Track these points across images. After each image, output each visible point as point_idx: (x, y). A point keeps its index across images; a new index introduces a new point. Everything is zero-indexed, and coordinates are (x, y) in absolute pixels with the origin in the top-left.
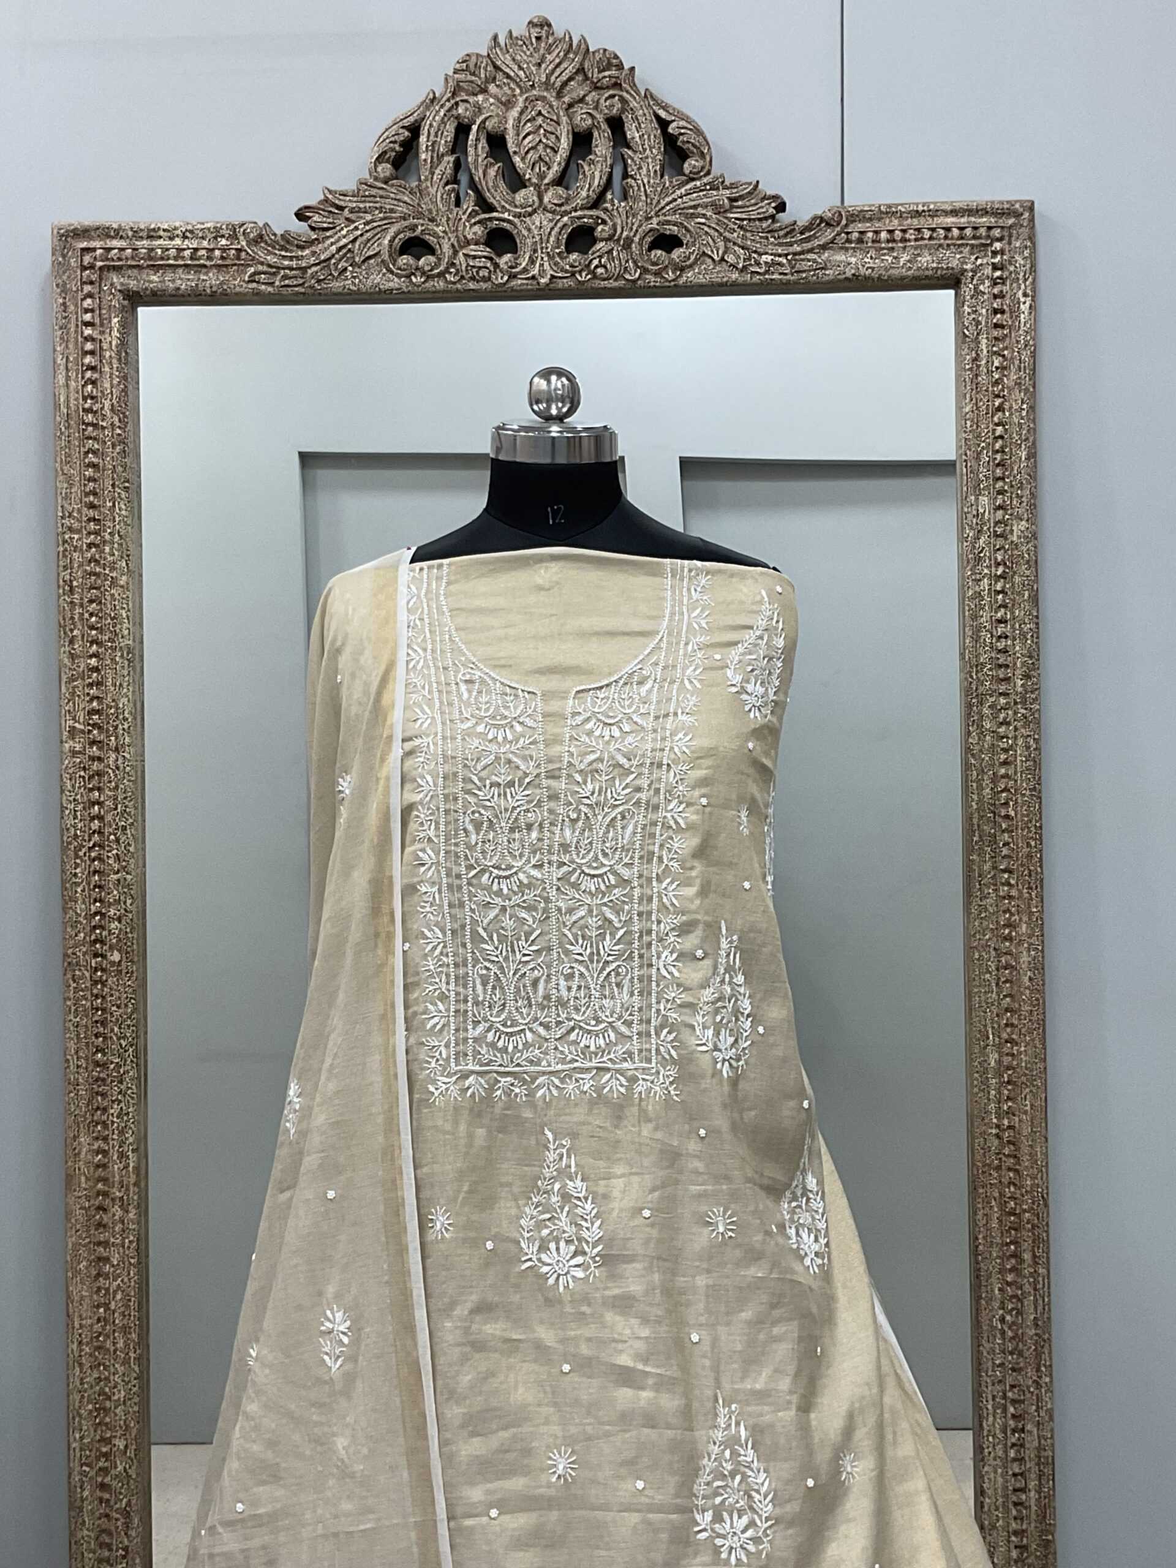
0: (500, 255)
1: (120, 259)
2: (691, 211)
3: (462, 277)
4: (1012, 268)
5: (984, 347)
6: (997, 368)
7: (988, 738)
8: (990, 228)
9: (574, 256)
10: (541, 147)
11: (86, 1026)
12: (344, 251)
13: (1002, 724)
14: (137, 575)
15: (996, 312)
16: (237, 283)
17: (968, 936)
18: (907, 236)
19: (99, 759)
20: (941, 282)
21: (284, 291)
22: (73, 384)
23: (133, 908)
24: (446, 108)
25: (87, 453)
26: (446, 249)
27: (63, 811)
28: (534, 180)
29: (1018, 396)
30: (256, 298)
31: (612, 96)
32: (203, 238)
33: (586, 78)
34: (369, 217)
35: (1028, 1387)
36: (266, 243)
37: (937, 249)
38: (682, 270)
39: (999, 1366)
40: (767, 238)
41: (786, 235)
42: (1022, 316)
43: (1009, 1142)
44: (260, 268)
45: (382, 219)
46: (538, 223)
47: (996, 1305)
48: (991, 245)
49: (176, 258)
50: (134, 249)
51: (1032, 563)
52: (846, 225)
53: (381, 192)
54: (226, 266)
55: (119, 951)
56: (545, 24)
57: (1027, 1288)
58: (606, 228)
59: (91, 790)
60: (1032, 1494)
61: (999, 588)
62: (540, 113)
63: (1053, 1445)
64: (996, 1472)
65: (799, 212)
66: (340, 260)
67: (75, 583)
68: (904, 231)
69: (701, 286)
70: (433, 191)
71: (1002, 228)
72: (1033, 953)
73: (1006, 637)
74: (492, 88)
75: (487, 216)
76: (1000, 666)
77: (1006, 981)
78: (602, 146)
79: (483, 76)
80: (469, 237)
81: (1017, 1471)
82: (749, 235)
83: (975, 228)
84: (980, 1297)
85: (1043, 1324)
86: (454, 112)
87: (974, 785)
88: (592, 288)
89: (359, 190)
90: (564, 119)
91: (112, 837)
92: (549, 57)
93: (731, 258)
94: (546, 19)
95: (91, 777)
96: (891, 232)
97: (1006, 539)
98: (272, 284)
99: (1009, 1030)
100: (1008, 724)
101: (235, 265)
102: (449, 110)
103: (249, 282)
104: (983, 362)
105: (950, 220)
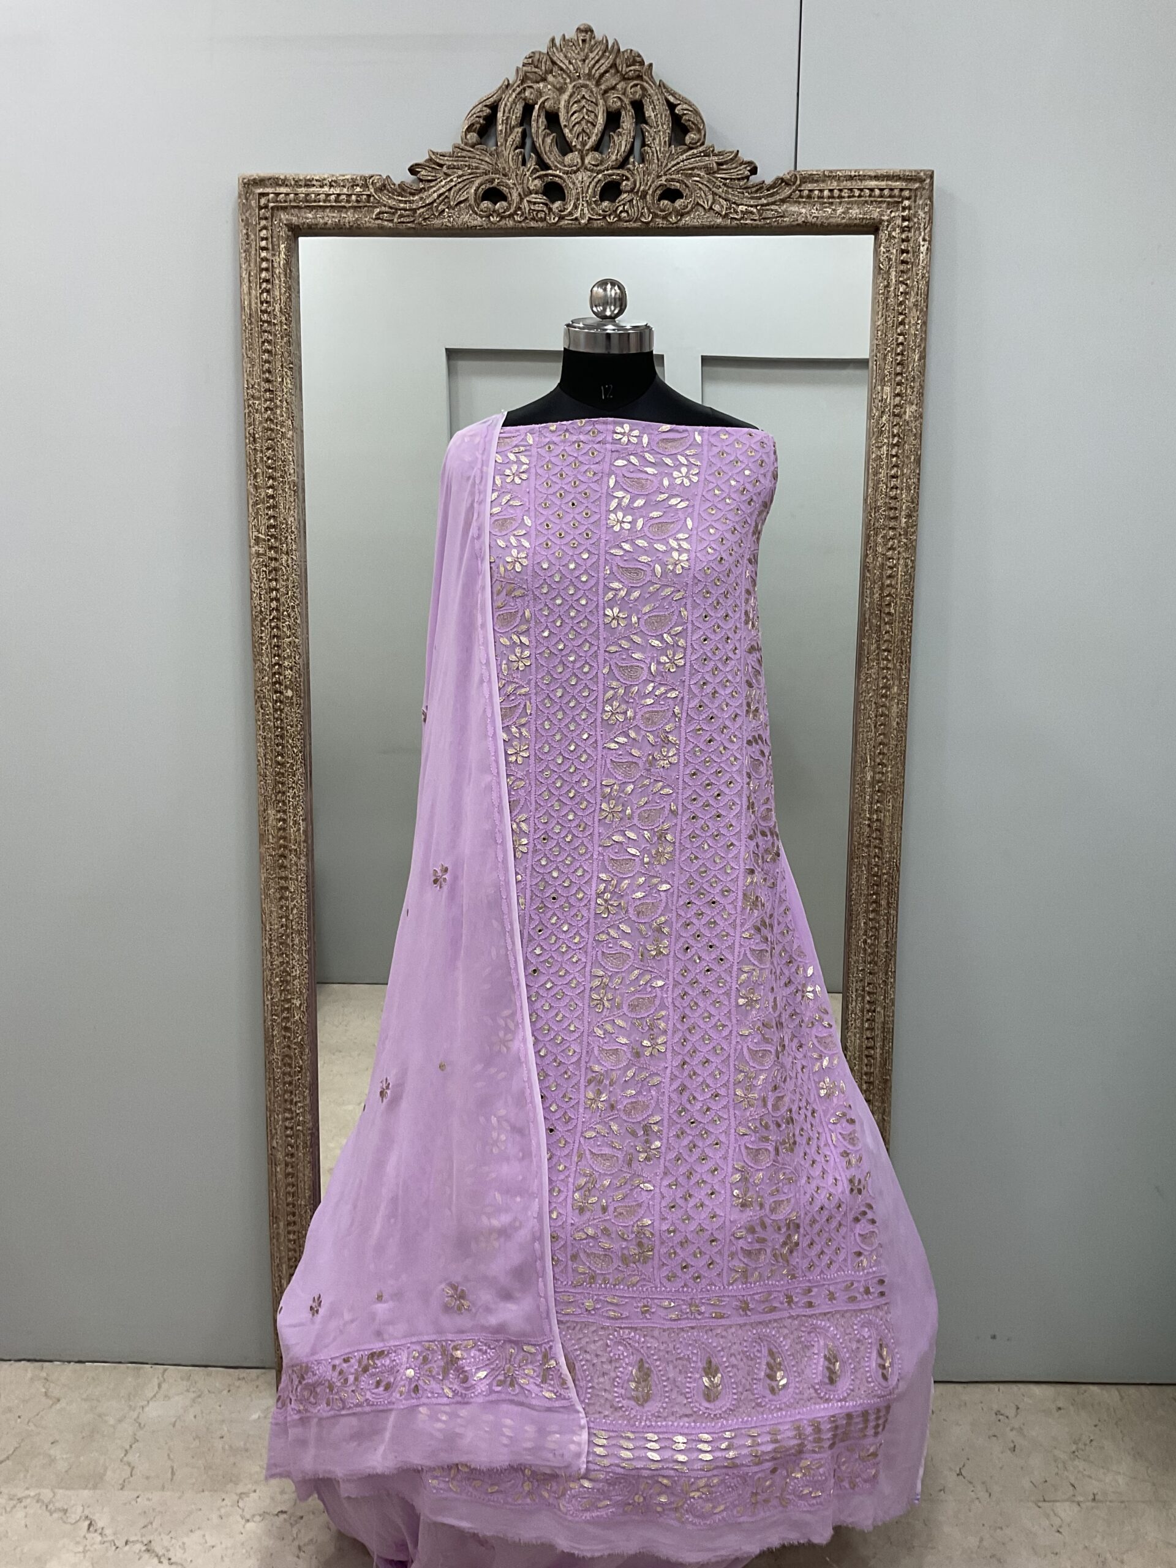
0: (553, 202)
1: (285, 201)
2: (690, 172)
3: (526, 218)
4: (916, 220)
5: (893, 278)
6: (902, 293)
7: (879, 559)
8: (901, 190)
9: (606, 204)
10: (583, 122)
11: (271, 738)
12: (443, 197)
13: (890, 549)
14: (299, 431)
15: (903, 251)
16: (367, 219)
17: (858, 693)
18: (843, 194)
19: (276, 559)
20: (865, 229)
21: (400, 226)
22: (253, 292)
23: (300, 661)
24: (517, 92)
25: (263, 343)
26: (515, 196)
27: (252, 595)
28: (579, 147)
29: (915, 313)
30: (380, 231)
31: (636, 85)
32: (344, 186)
33: (617, 71)
34: (460, 172)
35: (879, 985)
36: (388, 190)
37: (864, 204)
38: (682, 215)
39: (862, 970)
40: (743, 193)
41: (756, 192)
42: (921, 255)
43: (876, 830)
44: (383, 209)
45: (470, 174)
46: (580, 178)
47: (861, 932)
48: (902, 202)
49: (325, 201)
50: (296, 194)
51: (918, 436)
52: (800, 185)
53: (469, 154)
54: (360, 207)
55: (292, 689)
56: (588, 30)
57: (882, 922)
58: (629, 183)
59: (270, 580)
60: (878, 1050)
61: (894, 453)
62: (583, 97)
63: (893, 1021)
64: (855, 1036)
65: (767, 175)
66: (440, 204)
67: (257, 436)
68: (841, 190)
69: (695, 227)
70: (506, 153)
71: (910, 190)
72: (900, 706)
73: (897, 488)
74: (550, 78)
75: (544, 173)
76: (891, 509)
77: (881, 725)
78: (627, 122)
79: (543, 68)
80: (531, 188)
81: (869, 1036)
82: (730, 190)
83: (892, 190)
84: (851, 928)
85: (891, 946)
86: (523, 95)
87: (868, 591)
88: (618, 228)
89: (454, 152)
90: (601, 102)
91: (285, 613)
92: (591, 55)
93: (717, 208)
94: (589, 26)
95: (270, 572)
96: (831, 191)
97: (901, 417)
98: (392, 221)
99: (881, 756)
100: (894, 549)
101: (366, 206)
102: (519, 93)
103: (377, 219)
104: (892, 289)
105: (873, 184)
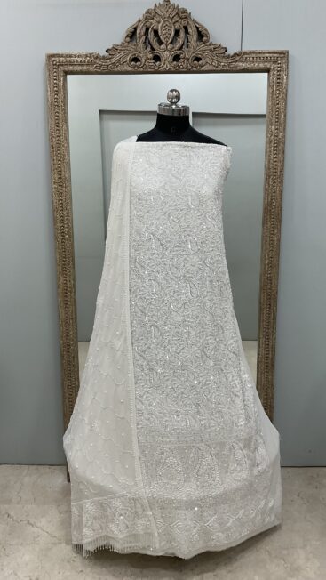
0: (156, 62)
1: (62, 63)
2: (204, 51)
3: (147, 68)
4: (282, 68)
5: (275, 88)
6: (277, 93)
7: (270, 186)
8: (277, 57)
9: (175, 63)
10: (167, 34)
11: (61, 252)
12: (118, 61)
13: (274, 183)
14: (68, 144)
15: (278, 79)
16: (92, 69)
17: (263, 233)
18: (257, 59)
19: (61, 189)
20: (265, 71)
21: (103, 71)
22: (52, 95)
23: (70, 225)
25: (56, 113)
26: (143, 60)
27: (53, 202)
28: (165, 42)
29: (282, 101)
30: (96, 73)
31: (185, 21)
32: (83, 57)
33: (178, 16)
34: (124, 52)
35: (270, 333)
36: (99, 58)
37: (264, 63)
38: (201, 66)
39: (264, 328)
40: (223, 59)
41: (227, 58)
42: (284, 80)
43: (269, 280)
44: (97, 65)
45: (127, 52)
46: (166, 54)
47: (264, 315)
48: (277, 62)
49: (76, 62)
50: (66, 60)
51: (283, 143)
52: (242, 56)
53: (127, 45)
55: (68, 235)
57: (271, 312)
58: (183, 55)
59: (60, 197)
60: (270, 355)
62: (167, 25)
63: (275, 345)
65: (231, 52)
67: (54, 146)
69: (206, 71)
70: (140, 45)
71: (280, 57)
72: (278, 237)
73: (276, 162)
74: (155, 18)
75: (153, 52)
76: (274, 169)
78: (182, 34)
79: (152, 15)
80: (149, 57)
81: (267, 350)
82: (218, 58)
83: (274, 57)
84: (261, 314)
87: (266, 197)
88: (179, 71)
89: (121, 45)
90: (173, 27)
91: (65, 208)
92: (169, 10)
93: (213, 64)
95: (59, 194)
96: (253, 58)
97: (277, 137)
98: (100, 69)
101: (91, 64)
102: (144, 24)
103: (94, 69)
104: (274, 92)
105: (267, 55)
